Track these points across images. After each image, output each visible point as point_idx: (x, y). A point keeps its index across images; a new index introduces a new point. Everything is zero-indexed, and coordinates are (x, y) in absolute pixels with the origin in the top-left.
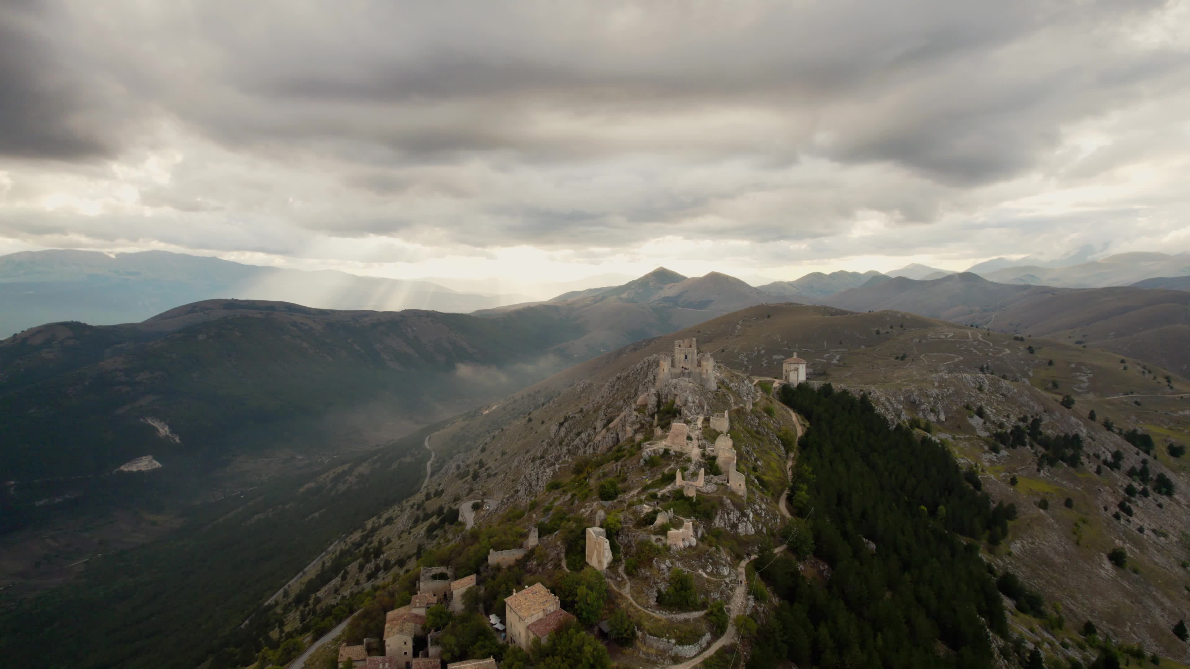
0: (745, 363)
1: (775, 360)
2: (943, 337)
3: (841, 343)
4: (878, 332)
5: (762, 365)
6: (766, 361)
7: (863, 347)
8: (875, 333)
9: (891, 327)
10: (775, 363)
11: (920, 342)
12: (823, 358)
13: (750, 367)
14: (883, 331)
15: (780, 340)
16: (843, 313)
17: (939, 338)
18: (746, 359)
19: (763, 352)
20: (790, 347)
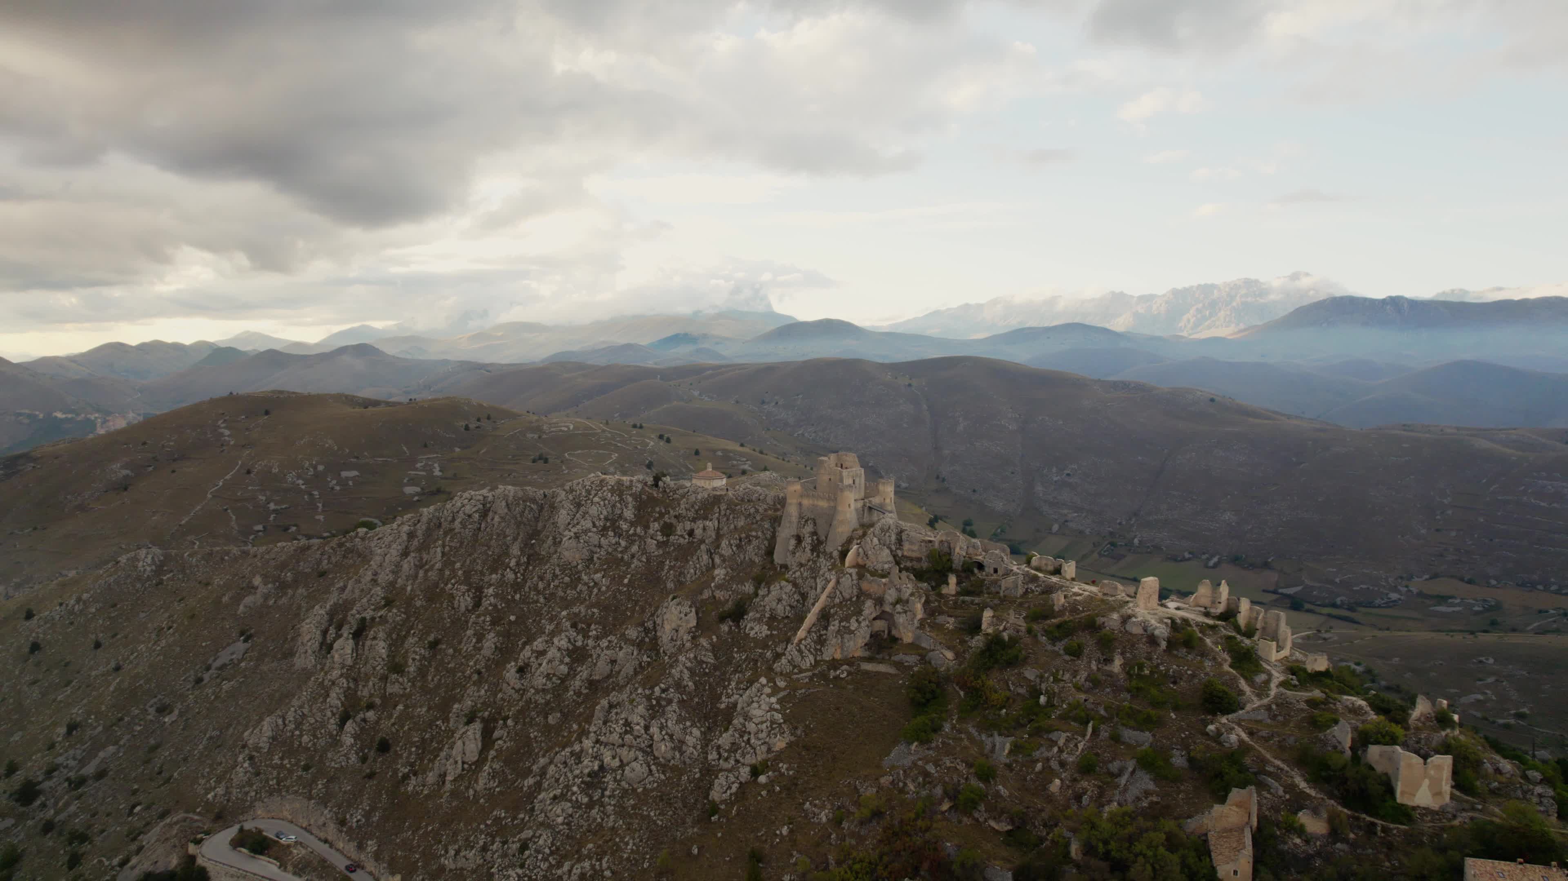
0: (303, 487)
1: (347, 479)
2: (566, 429)
3: (426, 446)
4: (467, 428)
5: (332, 488)
6: (334, 482)
7: (457, 450)
8: (463, 429)
9: (479, 420)
10: (351, 483)
11: (540, 437)
12: (417, 469)
13: (316, 493)
14: (472, 426)
15: (336, 448)
16: (376, 403)
17: (563, 431)
18: (301, 482)
19: (321, 468)
20: (357, 458)
